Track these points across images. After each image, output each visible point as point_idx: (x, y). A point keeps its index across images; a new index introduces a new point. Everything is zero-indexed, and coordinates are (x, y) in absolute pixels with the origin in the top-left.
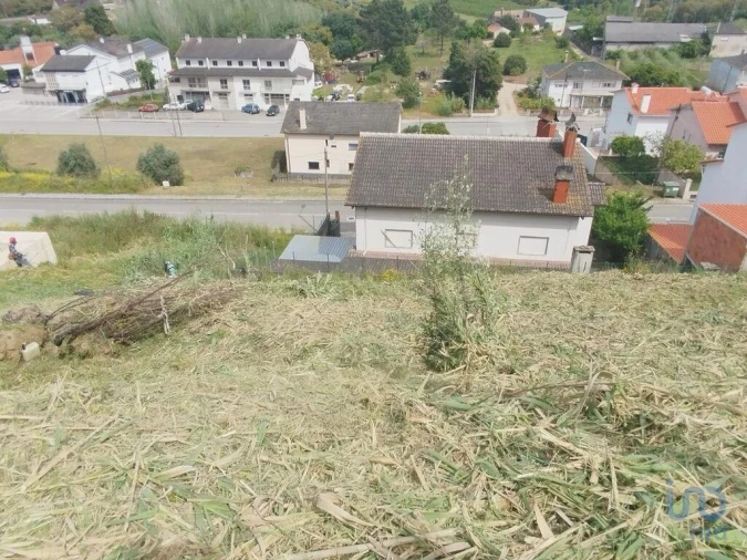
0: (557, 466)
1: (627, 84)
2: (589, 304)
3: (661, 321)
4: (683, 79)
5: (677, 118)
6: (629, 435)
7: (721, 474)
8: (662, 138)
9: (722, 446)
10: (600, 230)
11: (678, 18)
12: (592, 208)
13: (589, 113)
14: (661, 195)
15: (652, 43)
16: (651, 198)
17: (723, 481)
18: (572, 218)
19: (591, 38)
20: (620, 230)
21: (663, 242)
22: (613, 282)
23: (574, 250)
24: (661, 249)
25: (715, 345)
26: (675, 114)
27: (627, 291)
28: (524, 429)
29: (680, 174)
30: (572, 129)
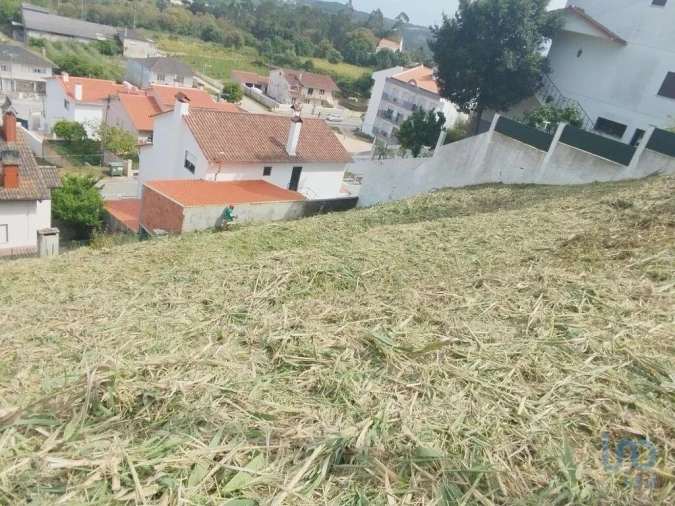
0: (75, 489)
1: (57, 72)
2: (65, 285)
3: (134, 289)
4: (106, 72)
5: (109, 107)
6: (137, 418)
7: (218, 427)
8: (100, 124)
9: (211, 399)
10: (60, 211)
11: (91, 18)
12: (49, 191)
13: (24, 97)
14: (109, 174)
15: (73, 36)
16: (101, 178)
17: (220, 433)
18: (29, 202)
19: (9, 22)
20: (79, 209)
21: (120, 216)
22: (84, 259)
23: (39, 234)
24: (120, 222)
25: (180, 299)
26: (106, 103)
27: (99, 266)
28: (27, 460)
29: (121, 156)
30: (10, 114)
